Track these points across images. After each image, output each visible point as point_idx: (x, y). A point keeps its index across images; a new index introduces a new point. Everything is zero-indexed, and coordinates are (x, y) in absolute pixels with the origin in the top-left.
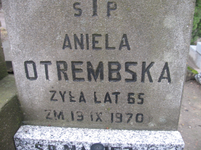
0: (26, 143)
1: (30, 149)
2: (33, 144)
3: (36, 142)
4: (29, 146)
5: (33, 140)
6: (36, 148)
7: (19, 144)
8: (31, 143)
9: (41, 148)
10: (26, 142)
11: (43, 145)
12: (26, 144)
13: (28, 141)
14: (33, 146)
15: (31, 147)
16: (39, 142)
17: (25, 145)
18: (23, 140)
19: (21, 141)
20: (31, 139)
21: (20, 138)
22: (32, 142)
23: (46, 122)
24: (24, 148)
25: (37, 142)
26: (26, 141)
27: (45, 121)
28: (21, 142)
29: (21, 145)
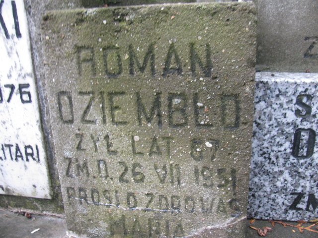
0: (277, 92)
1: (283, 107)
2: (294, 94)
3: (301, 89)
4: (283, 100)
5: (295, 85)
6: (296, 106)
7: (263, 96)
8: (289, 94)
9: (308, 103)
10: (279, 90)
11: (312, 98)
12: (278, 96)
13: (283, 89)
14: (292, 100)
15: (287, 102)
16: (307, 90)
17: (273, 100)
18: (272, 87)
19: (269, 89)
20: (292, 84)
21: (269, 81)
22: (291, 91)
23: (301, 65)
24: (271, 106)
25: (304, 90)
26: (280, 88)
27: (300, 63)
28: (268, 91)
29: (265, 100)
